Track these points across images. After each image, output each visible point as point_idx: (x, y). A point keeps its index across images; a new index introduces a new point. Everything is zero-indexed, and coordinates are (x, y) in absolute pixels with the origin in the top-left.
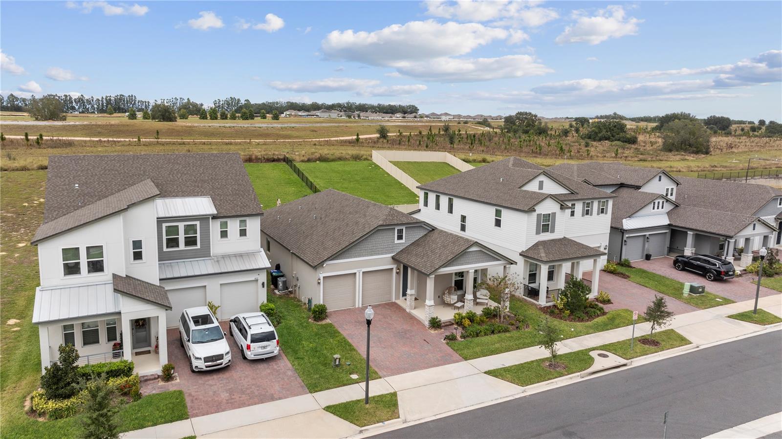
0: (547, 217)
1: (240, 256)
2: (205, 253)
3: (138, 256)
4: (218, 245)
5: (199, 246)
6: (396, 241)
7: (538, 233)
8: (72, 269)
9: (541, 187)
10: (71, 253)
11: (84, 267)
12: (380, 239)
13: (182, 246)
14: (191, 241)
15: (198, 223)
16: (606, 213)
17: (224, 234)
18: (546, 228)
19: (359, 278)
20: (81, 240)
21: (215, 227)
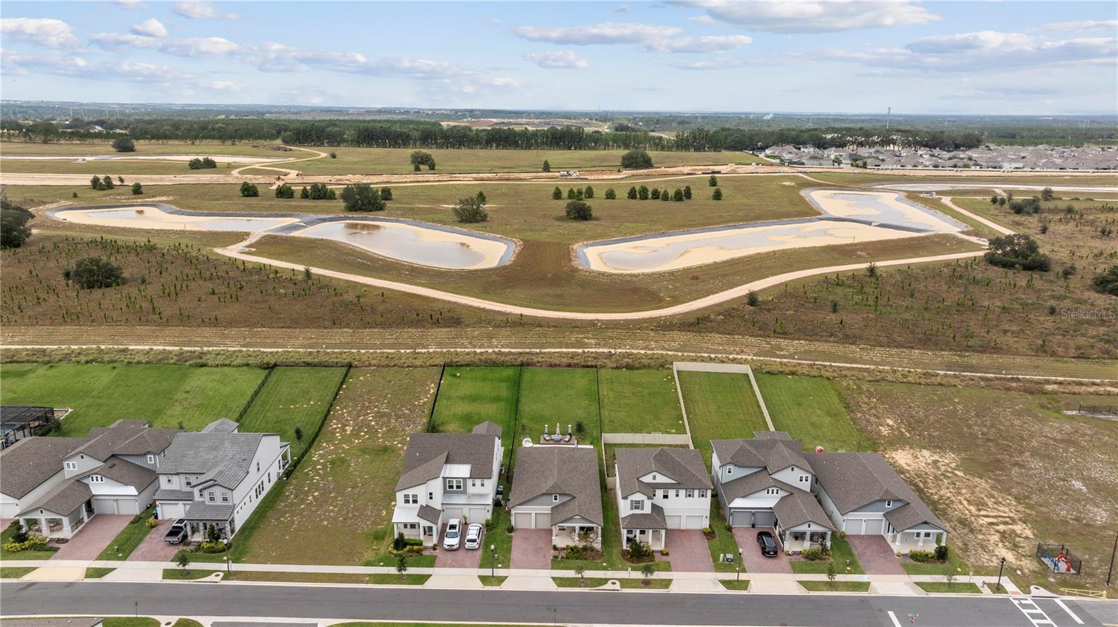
0: (637, 502)
1: (480, 495)
2: (465, 492)
3: (431, 498)
4: (471, 489)
5: (462, 489)
6: (554, 501)
7: (632, 509)
8: (407, 501)
9: (654, 478)
10: (407, 496)
11: (411, 501)
12: (545, 499)
13: (455, 489)
14: (458, 487)
15: (462, 480)
16: (706, 497)
17: (474, 485)
18: (637, 508)
19: (533, 515)
20: (410, 492)
21: (470, 482)
